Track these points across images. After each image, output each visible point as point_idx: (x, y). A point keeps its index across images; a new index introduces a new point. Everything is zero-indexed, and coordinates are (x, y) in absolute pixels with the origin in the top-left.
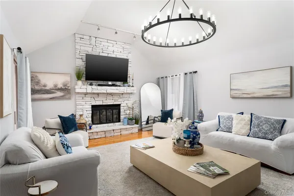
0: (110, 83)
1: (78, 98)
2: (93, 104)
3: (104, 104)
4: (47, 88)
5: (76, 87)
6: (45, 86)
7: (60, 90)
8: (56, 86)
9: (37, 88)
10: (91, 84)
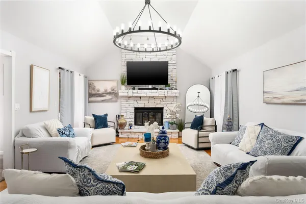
0: (150, 87)
1: (123, 101)
2: (136, 107)
3: (146, 107)
4: (100, 92)
5: (120, 91)
6: (98, 91)
7: (109, 93)
8: (106, 91)
9: (93, 92)
10: (134, 89)
